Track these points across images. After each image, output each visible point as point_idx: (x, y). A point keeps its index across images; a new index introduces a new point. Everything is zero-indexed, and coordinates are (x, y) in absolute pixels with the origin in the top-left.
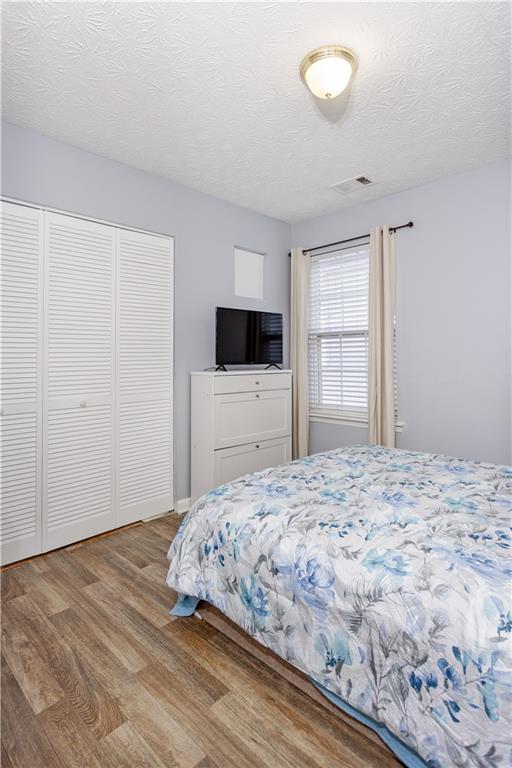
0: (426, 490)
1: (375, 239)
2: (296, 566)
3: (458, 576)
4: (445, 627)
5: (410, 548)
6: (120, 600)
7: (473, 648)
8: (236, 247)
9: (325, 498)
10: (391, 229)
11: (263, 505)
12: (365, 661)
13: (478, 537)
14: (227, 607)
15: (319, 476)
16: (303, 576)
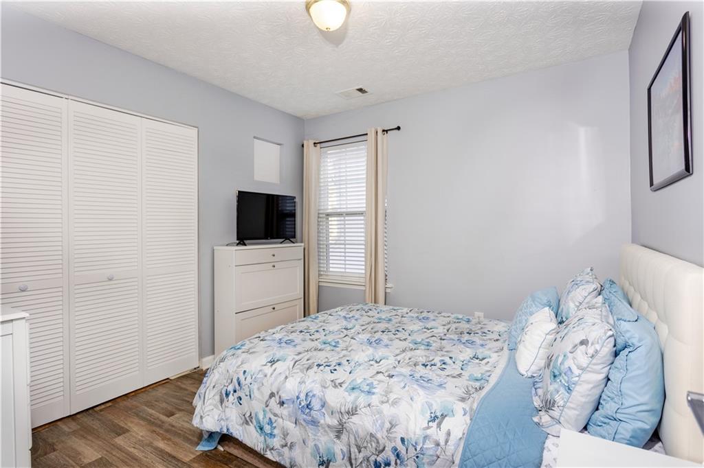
0: (399, 335)
1: (371, 136)
2: (298, 398)
3: (408, 391)
4: (397, 425)
5: (380, 377)
6: (150, 445)
7: (413, 436)
8: (255, 137)
9: (323, 346)
10: (384, 131)
11: (274, 354)
12: (345, 458)
13: (427, 365)
14: (244, 436)
15: (321, 330)
16: (303, 404)
